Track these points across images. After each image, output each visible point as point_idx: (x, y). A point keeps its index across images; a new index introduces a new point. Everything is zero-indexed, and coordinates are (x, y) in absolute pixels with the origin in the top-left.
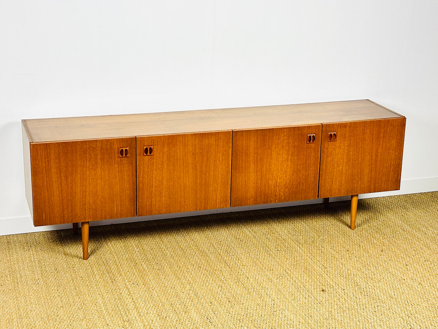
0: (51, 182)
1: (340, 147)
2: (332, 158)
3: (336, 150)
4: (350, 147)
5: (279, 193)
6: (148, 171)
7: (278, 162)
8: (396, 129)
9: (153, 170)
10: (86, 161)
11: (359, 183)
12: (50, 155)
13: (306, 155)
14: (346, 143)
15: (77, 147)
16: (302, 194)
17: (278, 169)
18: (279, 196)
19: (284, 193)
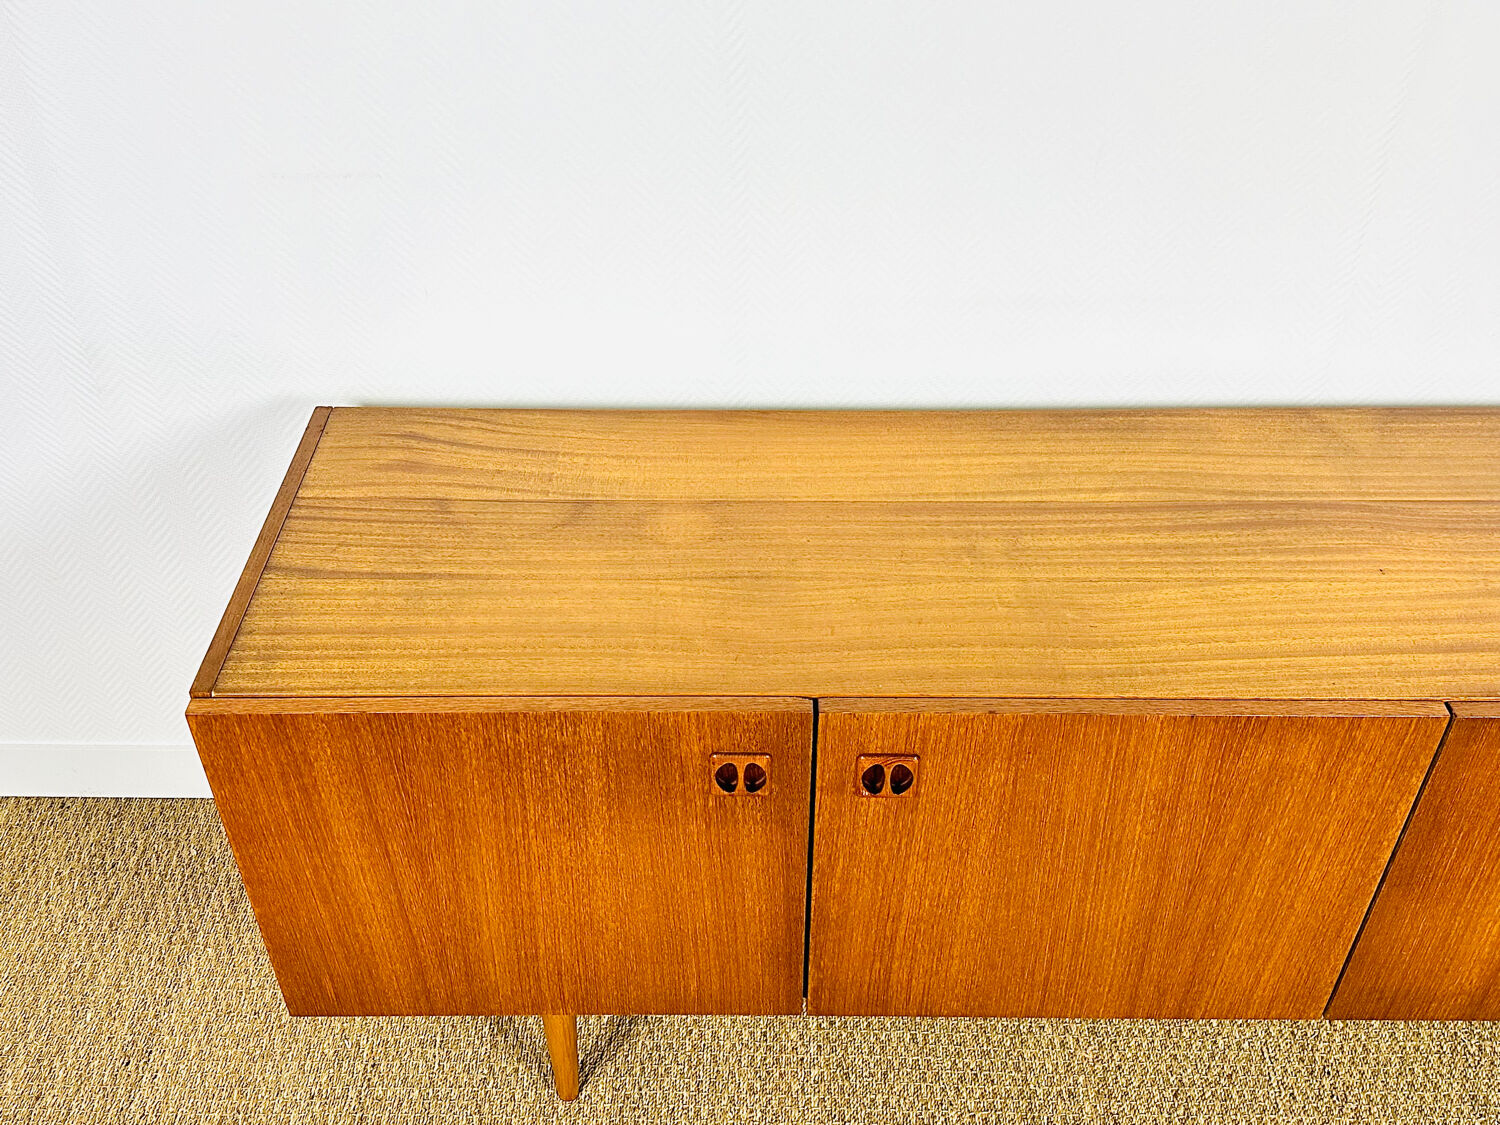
0: (339, 871)
6: (879, 860)
9: (907, 857)
10: (523, 798)
12: (311, 764)
15: (464, 738)
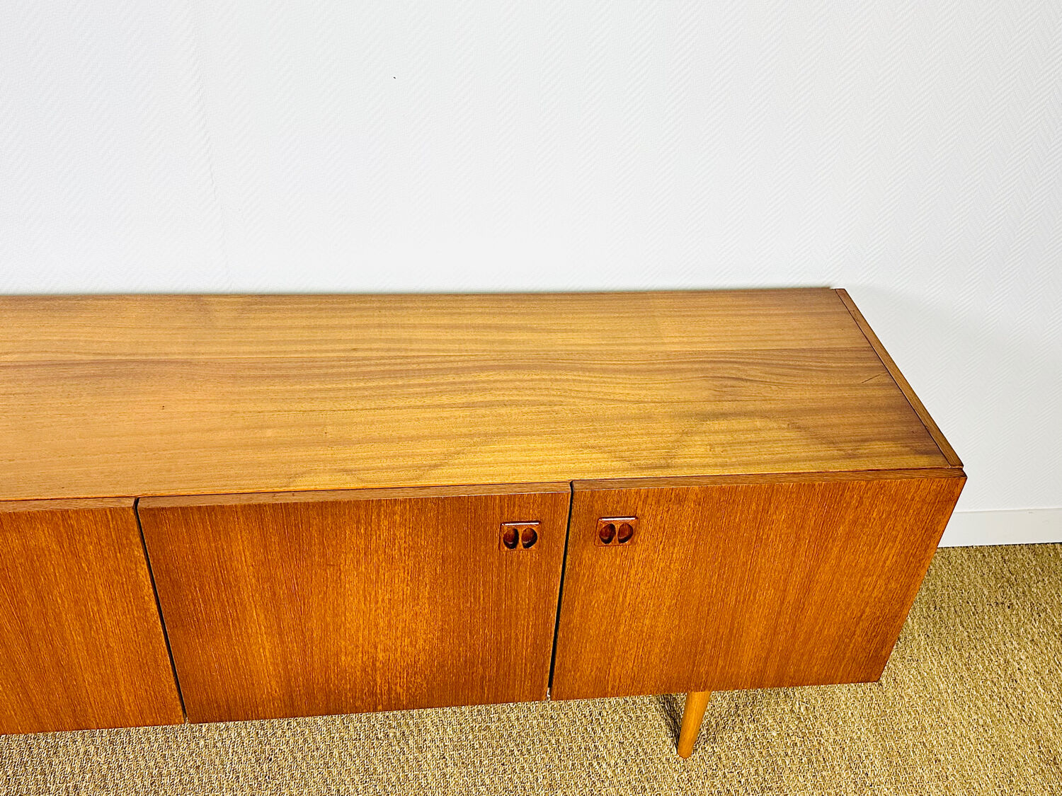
1: (648, 563)
2: (610, 594)
3: (633, 572)
4: (694, 563)
5: (386, 688)
7: (373, 605)
8: (911, 511)
11: (721, 663)
13: (500, 583)
14: (677, 553)
16: (482, 688)
17: (376, 625)
18: (389, 694)
19: (408, 688)
